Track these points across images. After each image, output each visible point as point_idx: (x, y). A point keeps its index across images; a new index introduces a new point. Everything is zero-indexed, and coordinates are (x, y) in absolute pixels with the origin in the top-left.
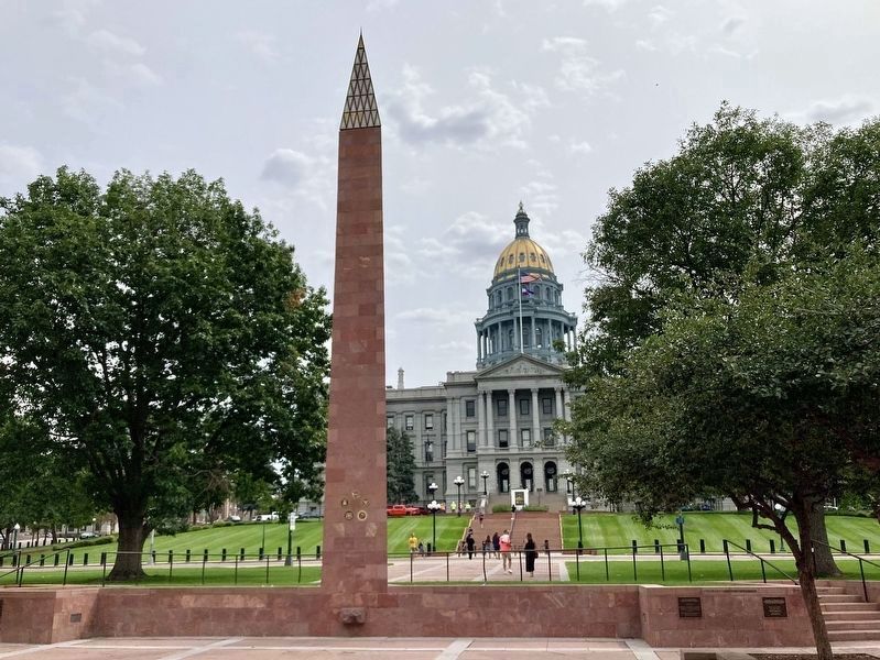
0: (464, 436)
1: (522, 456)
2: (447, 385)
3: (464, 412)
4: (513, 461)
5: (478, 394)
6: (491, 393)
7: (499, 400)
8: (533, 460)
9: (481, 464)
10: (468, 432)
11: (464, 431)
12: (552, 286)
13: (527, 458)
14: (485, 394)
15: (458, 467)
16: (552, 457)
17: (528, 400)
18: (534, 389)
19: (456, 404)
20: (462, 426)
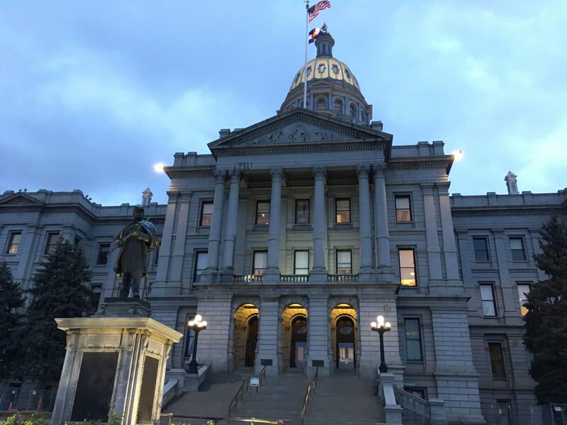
1: (286, 293)
2: (171, 172)
3: (196, 218)
4: (267, 300)
5: (216, 177)
6: (238, 176)
7: (259, 202)
8: (309, 300)
9: (203, 304)
10: (198, 253)
11: (190, 250)
12: (358, 104)
13: (296, 296)
14: (227, 177)
15: (168, 314)
16: (349, 293)
17: (309, 200)
18: (319, 168)
19: (182, 205)
20: (189, 241)
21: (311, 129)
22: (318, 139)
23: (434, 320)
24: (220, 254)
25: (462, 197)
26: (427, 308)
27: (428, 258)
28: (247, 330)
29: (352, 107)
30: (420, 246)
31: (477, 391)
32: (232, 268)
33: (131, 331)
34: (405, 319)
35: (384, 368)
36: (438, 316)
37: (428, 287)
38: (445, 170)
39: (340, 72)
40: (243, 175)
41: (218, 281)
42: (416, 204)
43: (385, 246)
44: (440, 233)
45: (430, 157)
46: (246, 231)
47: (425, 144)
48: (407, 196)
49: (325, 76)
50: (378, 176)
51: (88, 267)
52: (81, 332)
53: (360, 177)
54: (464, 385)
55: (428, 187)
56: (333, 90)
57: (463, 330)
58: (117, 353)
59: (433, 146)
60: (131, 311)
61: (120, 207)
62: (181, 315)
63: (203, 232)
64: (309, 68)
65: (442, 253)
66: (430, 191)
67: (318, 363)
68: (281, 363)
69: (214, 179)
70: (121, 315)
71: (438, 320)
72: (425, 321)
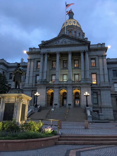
0: (34, 78)
1: (61, 86)
2: (28, 53)
3: (35, 66)
4: (56, 88)
5: (41, 54)
6: (47, 54)
7: (53, 61)
8: (67, 88)
9: (38, 89)
10: (37, 76)
11: (34, 75)
12: (81, 33)
13: (63, 87)
14: (44, 55)
15: (29, 92)
16: (78, 86)
17: (67, 61)
18: (70, 51)
19: (32, 62)
20: (34, 72)
21: (67, 40)
22: (69, 43)
23: (101, 93)
24: (42, 76)
25: (110, 59)
26: (99, 90)
27: (100, 76)
28: (50, 96)
29: (79, 33)
30: (98, 73)
31: (112, 111)
32: (46, 80)
33: (18, 97)
34: (93, 93)
35: (87, 106)
36: (102, 92)
37: (100, 84)
38: (105, 51)
39: (76, 23)
40: (48, 54)
41: (42, 83)
42: (97, 61)
43: (88, 73)
44: (103, 69)
45: (101, 48)
46: (50, 69)
47: (100, 44)
48: (94, 59)
49: (71, 24)
50: (86, 53)
51: (7, 80)
52: (4, 98)
53: (81, 54)
54: (109, 110)
55: (100, 56)
56: (74, 28)
57: (109, 95)
58: (14, 103)
59: (102, 44)
60: (18, 92)
61: (15, 63)
62: (32, 93)
63: (38, 70)
64: (67, 22)
65: (104, 75)
66: (101, 57)
67: (70, 105)
68: (60, 105)
69: (40, 55)
70: (15, 93)
71: (102, 93)
72: (99, 93)
